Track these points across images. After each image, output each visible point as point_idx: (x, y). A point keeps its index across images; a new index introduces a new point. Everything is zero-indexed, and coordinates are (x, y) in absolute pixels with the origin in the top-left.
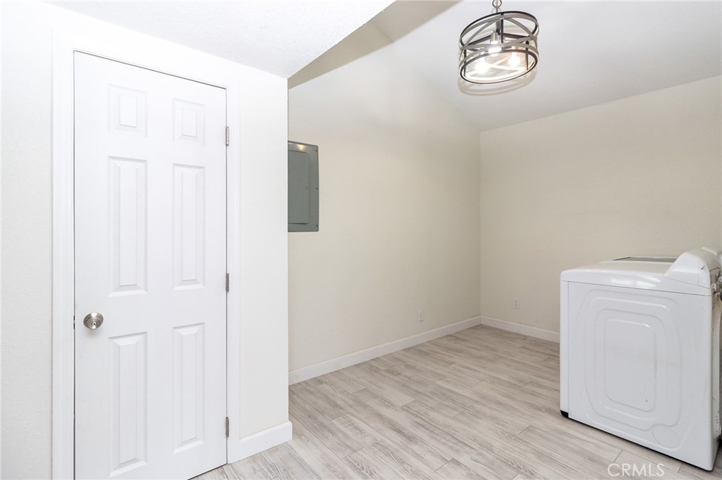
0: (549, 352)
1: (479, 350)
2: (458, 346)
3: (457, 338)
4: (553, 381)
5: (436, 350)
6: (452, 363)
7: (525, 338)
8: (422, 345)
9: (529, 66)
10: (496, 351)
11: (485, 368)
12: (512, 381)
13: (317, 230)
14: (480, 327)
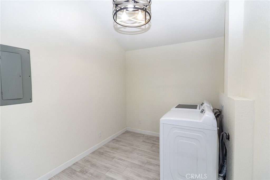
0: (152, 142)
1: (126, 146)
2: (117, 146)
3: (117, 141)
4: (155, 159)
5: (107, 150)
6: (113, 158)
7: (143, 135)
8: (101, 148)
9: (147, 21)
10: (133, 146)
11: (128, 158)
12: (140, 164)
13: (31, 102)
14: (127, 132)
